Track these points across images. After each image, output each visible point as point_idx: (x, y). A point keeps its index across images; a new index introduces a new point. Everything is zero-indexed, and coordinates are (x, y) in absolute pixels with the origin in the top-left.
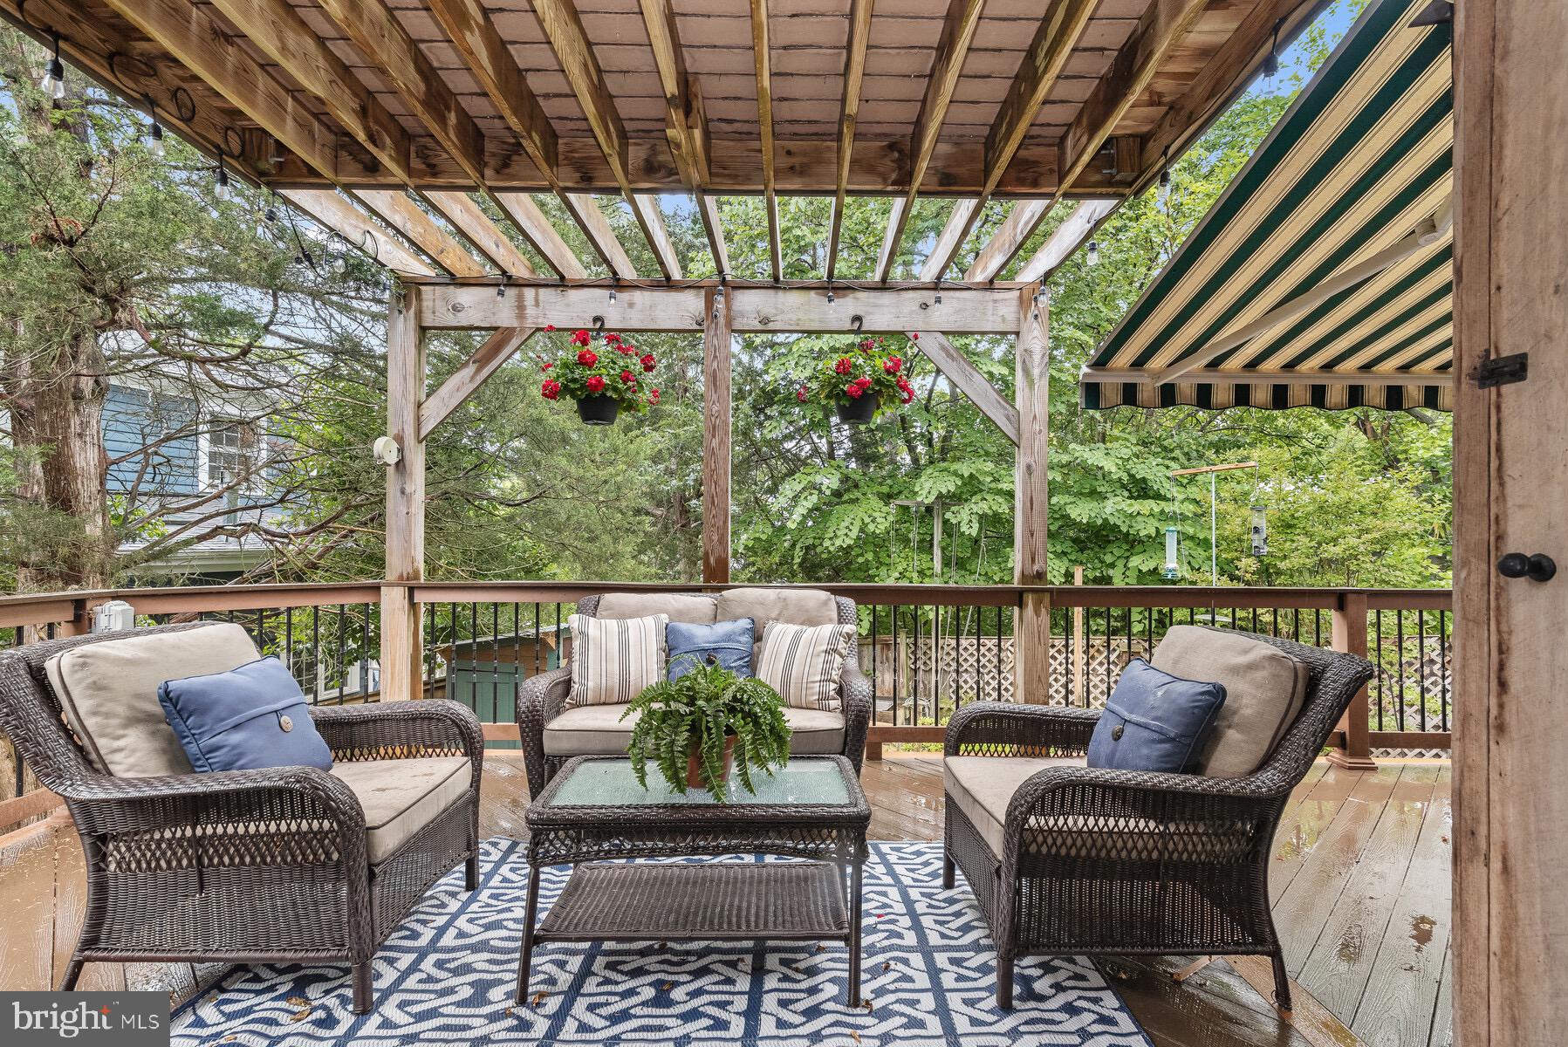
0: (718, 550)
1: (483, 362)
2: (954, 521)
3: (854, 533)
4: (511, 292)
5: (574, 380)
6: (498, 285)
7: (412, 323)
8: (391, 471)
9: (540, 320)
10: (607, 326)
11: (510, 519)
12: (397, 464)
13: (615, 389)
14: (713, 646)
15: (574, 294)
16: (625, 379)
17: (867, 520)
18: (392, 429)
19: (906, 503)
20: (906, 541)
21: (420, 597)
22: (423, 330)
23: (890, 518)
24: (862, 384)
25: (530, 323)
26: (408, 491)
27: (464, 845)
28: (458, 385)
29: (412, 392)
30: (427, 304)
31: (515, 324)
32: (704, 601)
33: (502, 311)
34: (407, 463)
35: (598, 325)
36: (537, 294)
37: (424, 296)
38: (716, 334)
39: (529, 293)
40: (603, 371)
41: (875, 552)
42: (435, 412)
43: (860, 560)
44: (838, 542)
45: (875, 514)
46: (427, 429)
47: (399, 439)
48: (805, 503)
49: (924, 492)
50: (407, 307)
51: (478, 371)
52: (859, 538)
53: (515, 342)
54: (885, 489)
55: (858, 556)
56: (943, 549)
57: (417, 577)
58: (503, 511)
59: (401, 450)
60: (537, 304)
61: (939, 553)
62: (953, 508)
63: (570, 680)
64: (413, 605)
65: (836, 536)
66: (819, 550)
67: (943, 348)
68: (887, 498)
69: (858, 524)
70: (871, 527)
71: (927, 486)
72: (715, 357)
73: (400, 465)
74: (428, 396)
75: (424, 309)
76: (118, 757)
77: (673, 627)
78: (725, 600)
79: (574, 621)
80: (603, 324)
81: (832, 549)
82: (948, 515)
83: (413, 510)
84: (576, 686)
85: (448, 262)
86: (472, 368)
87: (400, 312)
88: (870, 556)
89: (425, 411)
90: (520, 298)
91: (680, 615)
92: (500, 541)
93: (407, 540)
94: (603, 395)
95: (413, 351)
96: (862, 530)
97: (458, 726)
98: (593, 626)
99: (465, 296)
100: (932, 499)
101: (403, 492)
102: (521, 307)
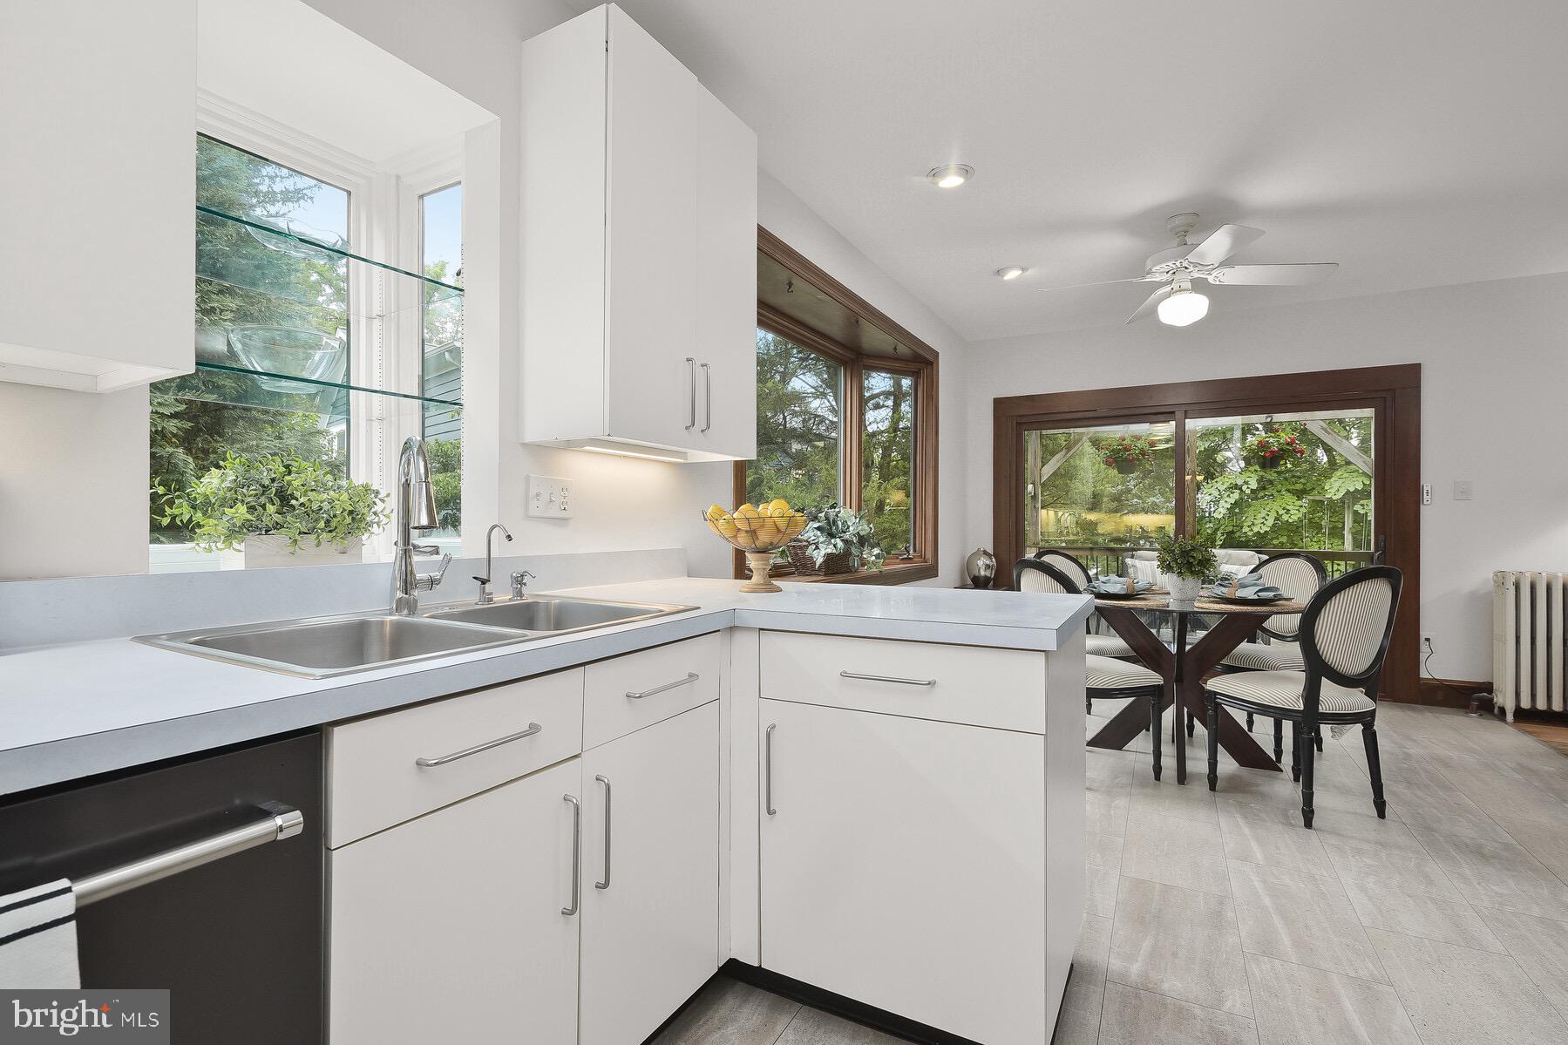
1: (1069, 449)
2: (1362, 512)
3: (1270, 522)
5: (1117, 456)
17: (1281, 512)
18: (1029, 481)
19: (1318, 498)
20: (1319, 528)
23: (1303, 510)
24: (1272, 452)
26: (1037, 506)
28: (1058, 460)
29: (1039, 464)
34: (1037, 495)
41: (1288, 536)
43: (1275, 542)
44: (1256, 529)
45: (1288, 507)
46: (1044, 479)
47: (1034, 484)
48: (1227, 499)
49: (1333, 491)
51: (1067, 452)
52: (1274, 525)
53: (1085, 439)
54: (1299, 487)
55: (1273, 539)
56: (1353, 534)
59: (1035, 489)
61: (1350, 537)
62: (1362, 502)
65: (1253, 524)
66: (1238, 534)
67: (1323, 428)
68: (1300, 494)
69: (1273, 515)
70: (1285, 517)
71: (1336, 486)
73: (1034, 495)
74: (1044, 465)
79: (1129, 561)
81: (1250, 534)
82: (1357, 507)
88: (1284, 539)
89: (1043, 471)
93: (1036, 527)
96: (1276, 519)
98: (1137, 562)
100: (1340, 495)
101: (1035, 507)
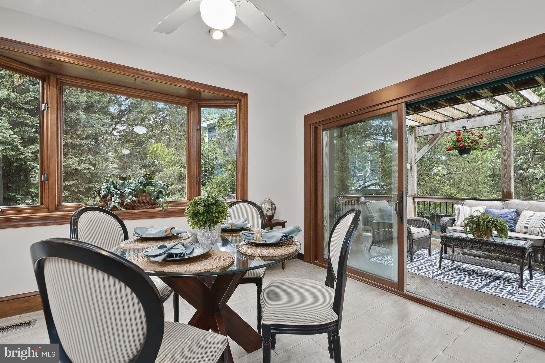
0: (507, 189)
1: (431, 143)
4: (438, 125)
5: (456, 145)
6: (435, 124)
7: (413, 137)
8: (409, 171)
9: (446, 130)
10: (467, 128)
11: (440, 180)
12: (410, 169)
13: (469, 146)
14: (501, 215)
15: (456, 122)
16: (472, 143)
18: (409, 162)
21: (416, 200)
22: (416, 138)
25: (444, 131)
26: (413, 175)
27: (428, 246)
28: (424, 150)
29: (414, 152)
30: (417, 131)
31: (439, 132)
32: (500, 204)
33: (436, 130)
34: (412, 169)
35: (464, 129)
36: (445, 124)
37: (416, 130)
38: (506, 125)
39: (443, 124)
40: (465, 142)
42: (419, 156)
46: (417, 160)
47: (411, 164)
50: (412, 133)
51: (430, 145)
53: (439, 137)
57: (415, 195)
58: (438, 178)
59: (411, 166)
60: (446, 126)
63: (454, 220)
64: (414, 201)
72: (505, 132)
73: (411, 169)
74: (417, 153)
75: (416, 133)
76: (375, 217)
77: (487, 210)
78: (507, 203)
79: (456, 206)
80: (466, 128)
83: (414, 180)
84: (456, 221)
85: (422, 121)
86: (428, 145)
87: (411, 135)
89: (416, 156)
90: (441, 126)
91: (491, 207)
92: (437, 186)
93: (413, 187)
94: (465, 148)
95: (414, 143)
97: (427, 223)
98: (461, 207)
99: (426, 128)
102: (441, 128)
